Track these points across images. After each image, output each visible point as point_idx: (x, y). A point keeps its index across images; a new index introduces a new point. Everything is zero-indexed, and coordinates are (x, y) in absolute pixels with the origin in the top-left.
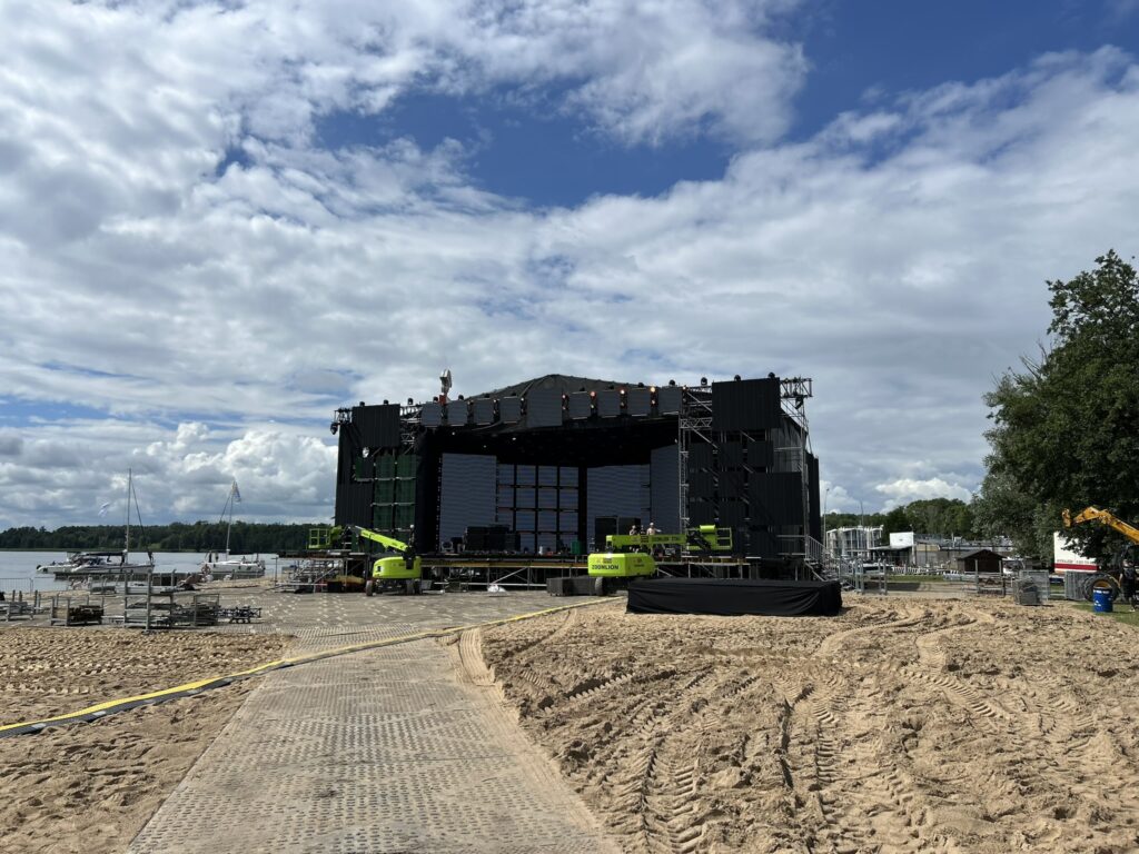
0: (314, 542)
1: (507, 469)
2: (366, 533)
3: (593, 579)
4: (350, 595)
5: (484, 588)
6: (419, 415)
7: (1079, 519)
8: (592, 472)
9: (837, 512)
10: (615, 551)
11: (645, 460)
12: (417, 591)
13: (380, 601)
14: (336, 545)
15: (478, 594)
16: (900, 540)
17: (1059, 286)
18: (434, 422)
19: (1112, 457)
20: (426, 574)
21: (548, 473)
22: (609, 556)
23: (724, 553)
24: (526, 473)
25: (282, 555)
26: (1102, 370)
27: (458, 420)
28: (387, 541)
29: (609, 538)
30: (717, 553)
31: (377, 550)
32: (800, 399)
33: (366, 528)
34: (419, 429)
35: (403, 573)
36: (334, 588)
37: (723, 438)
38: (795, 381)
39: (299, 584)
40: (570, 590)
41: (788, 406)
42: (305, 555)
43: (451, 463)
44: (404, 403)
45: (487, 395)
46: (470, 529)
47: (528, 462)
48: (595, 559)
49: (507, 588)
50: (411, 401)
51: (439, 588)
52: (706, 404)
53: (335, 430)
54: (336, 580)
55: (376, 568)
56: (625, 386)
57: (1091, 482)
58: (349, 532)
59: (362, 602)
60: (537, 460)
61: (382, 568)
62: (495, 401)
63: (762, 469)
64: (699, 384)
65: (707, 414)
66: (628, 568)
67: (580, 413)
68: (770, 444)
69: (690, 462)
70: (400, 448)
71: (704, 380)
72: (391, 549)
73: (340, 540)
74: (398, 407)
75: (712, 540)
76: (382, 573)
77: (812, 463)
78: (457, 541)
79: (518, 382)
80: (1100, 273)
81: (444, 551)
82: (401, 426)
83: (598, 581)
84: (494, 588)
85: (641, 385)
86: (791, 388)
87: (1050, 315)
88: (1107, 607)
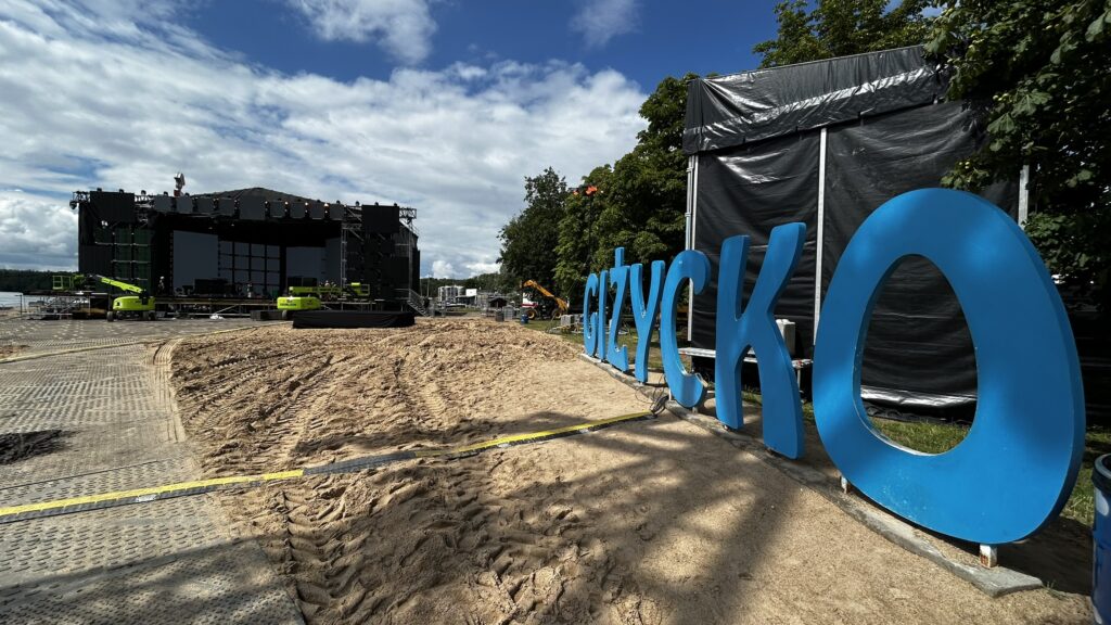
0: (58, 285)
1: (227, 246)
2: (106, 280)
3: (281, 311)
4: (94, 322)
5: (208, 317)
6: (152, 203)
7: (525, 285)
8: (289, 250)
9: (447, 278)
10: (295, 296)
11: (322, 245)
12: (153, 318)
13: (117, 325)
14: (79, 288)
15: (202, 321)
16: (471, 293)
17: (529, 180)
18: (166, 209)
19: (541, 259)
20: (159, 308)
21: (258, 249)
22: (291, 298)
23: (364, 297)
24: (242, 248)
25: (26, 293)
26: (541, 221)
27: (186, 210)
28: (125, 287)
29: (291, 288)
30: (360, 297)
31: (118, 292)
32: (410, 219)
33: (107, 277)
34: (151, 213)
35: (140, 307)
36: (78, 315)
37: (368, 236)
38: (408, 209)
39: (44, 314)
40: (266, 317)
41: (404, 221)
42: (49, 294)
43: (179, 237)
44: (138, 193)
45: (209, 195)
46: (197, 281)
47: (242, 240)
48: (281, 300)
49: (224, 317)
50: (144, 192)
51: (172, 316)
52: (359, 216)
53: (74, 207)
54: (81, 311)
55: (115, 304)
56: (308, 200)
57: (532, 270)
58: (91, 279)
59: (104, 325)
60: (250, 240)
61: (120, 303)
62: (215, 200)
63: (388, 255)
64: (354, 205)
65: (358, 221)
66: (303, 305)
67: (278, 215)
68: (393, 242)
69: (348, 248)
70: (136, 225)
71: (357, 203)
72: (128, 291)
73: (83, 284)
74: (132, 195)
75: (358, 291)
76: (121, 306)
77: (416, 253)
78: (186, 288)
79: (233, 189)
80: (546, 177)
81: (177, 294)
82: (137, 209)
83: (284, 313)
84: (214, 317)
85: (319, 201)
86: (405, 213)
87: (526, 192)
88: (526, 321)
